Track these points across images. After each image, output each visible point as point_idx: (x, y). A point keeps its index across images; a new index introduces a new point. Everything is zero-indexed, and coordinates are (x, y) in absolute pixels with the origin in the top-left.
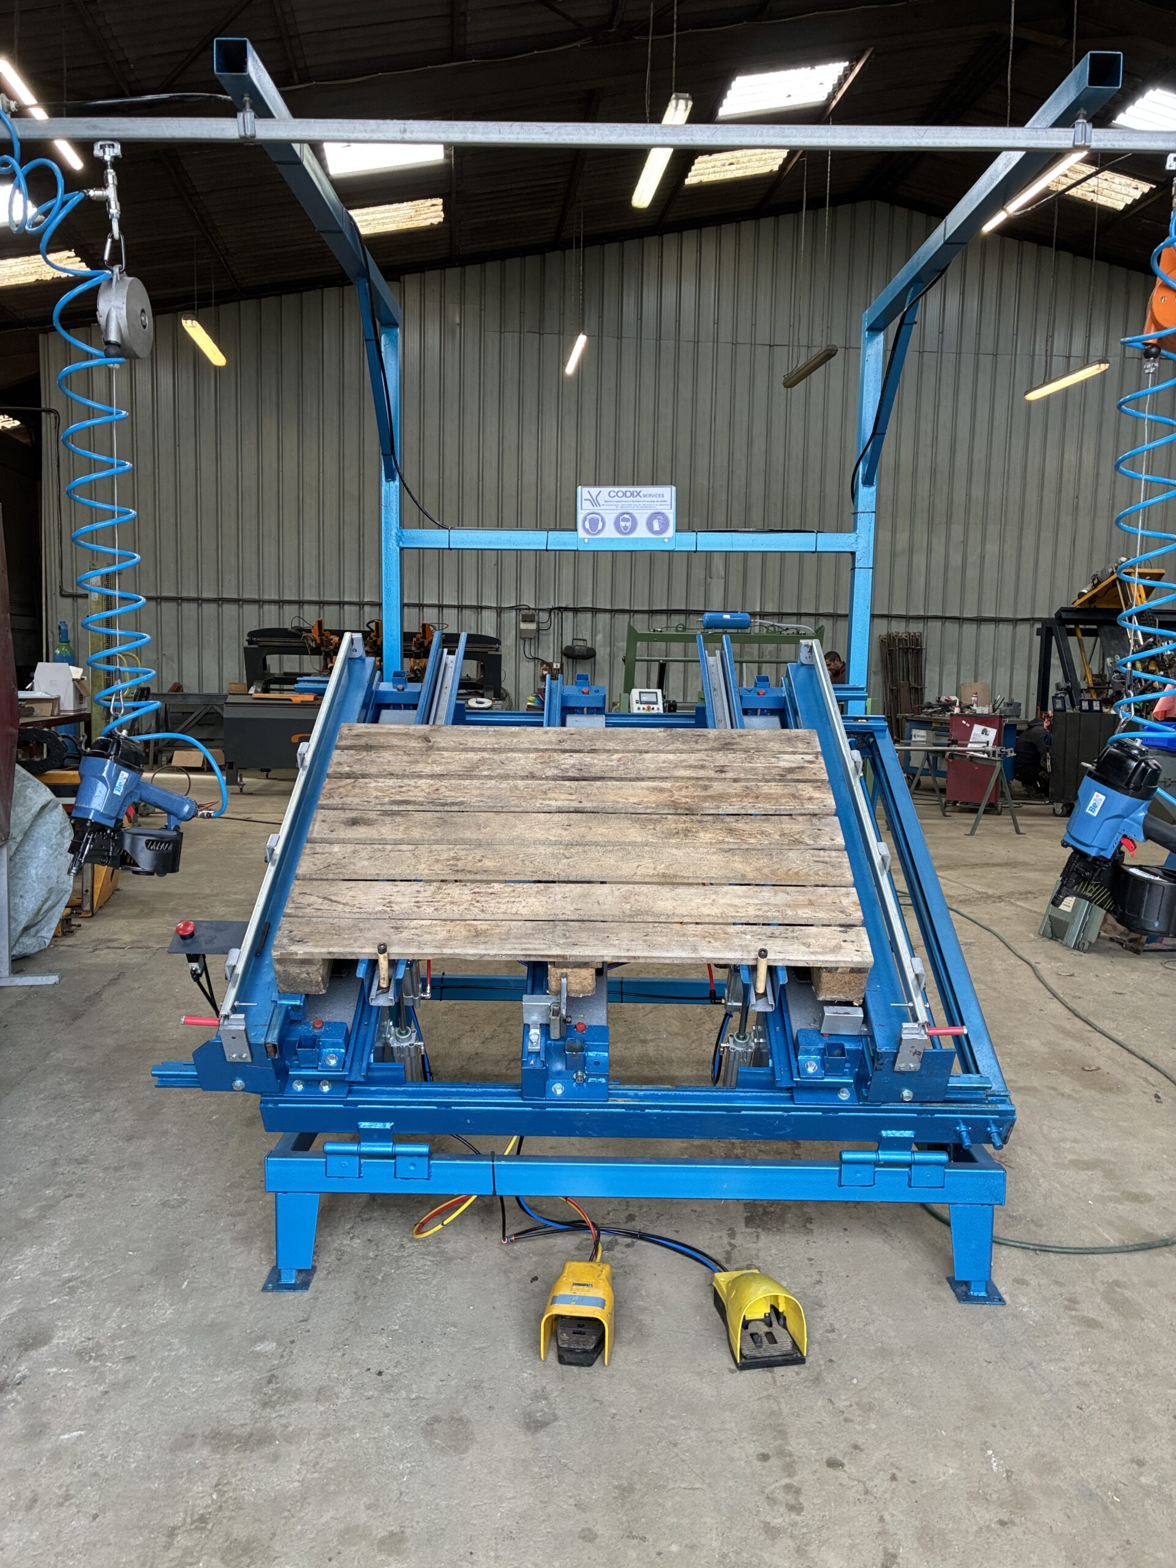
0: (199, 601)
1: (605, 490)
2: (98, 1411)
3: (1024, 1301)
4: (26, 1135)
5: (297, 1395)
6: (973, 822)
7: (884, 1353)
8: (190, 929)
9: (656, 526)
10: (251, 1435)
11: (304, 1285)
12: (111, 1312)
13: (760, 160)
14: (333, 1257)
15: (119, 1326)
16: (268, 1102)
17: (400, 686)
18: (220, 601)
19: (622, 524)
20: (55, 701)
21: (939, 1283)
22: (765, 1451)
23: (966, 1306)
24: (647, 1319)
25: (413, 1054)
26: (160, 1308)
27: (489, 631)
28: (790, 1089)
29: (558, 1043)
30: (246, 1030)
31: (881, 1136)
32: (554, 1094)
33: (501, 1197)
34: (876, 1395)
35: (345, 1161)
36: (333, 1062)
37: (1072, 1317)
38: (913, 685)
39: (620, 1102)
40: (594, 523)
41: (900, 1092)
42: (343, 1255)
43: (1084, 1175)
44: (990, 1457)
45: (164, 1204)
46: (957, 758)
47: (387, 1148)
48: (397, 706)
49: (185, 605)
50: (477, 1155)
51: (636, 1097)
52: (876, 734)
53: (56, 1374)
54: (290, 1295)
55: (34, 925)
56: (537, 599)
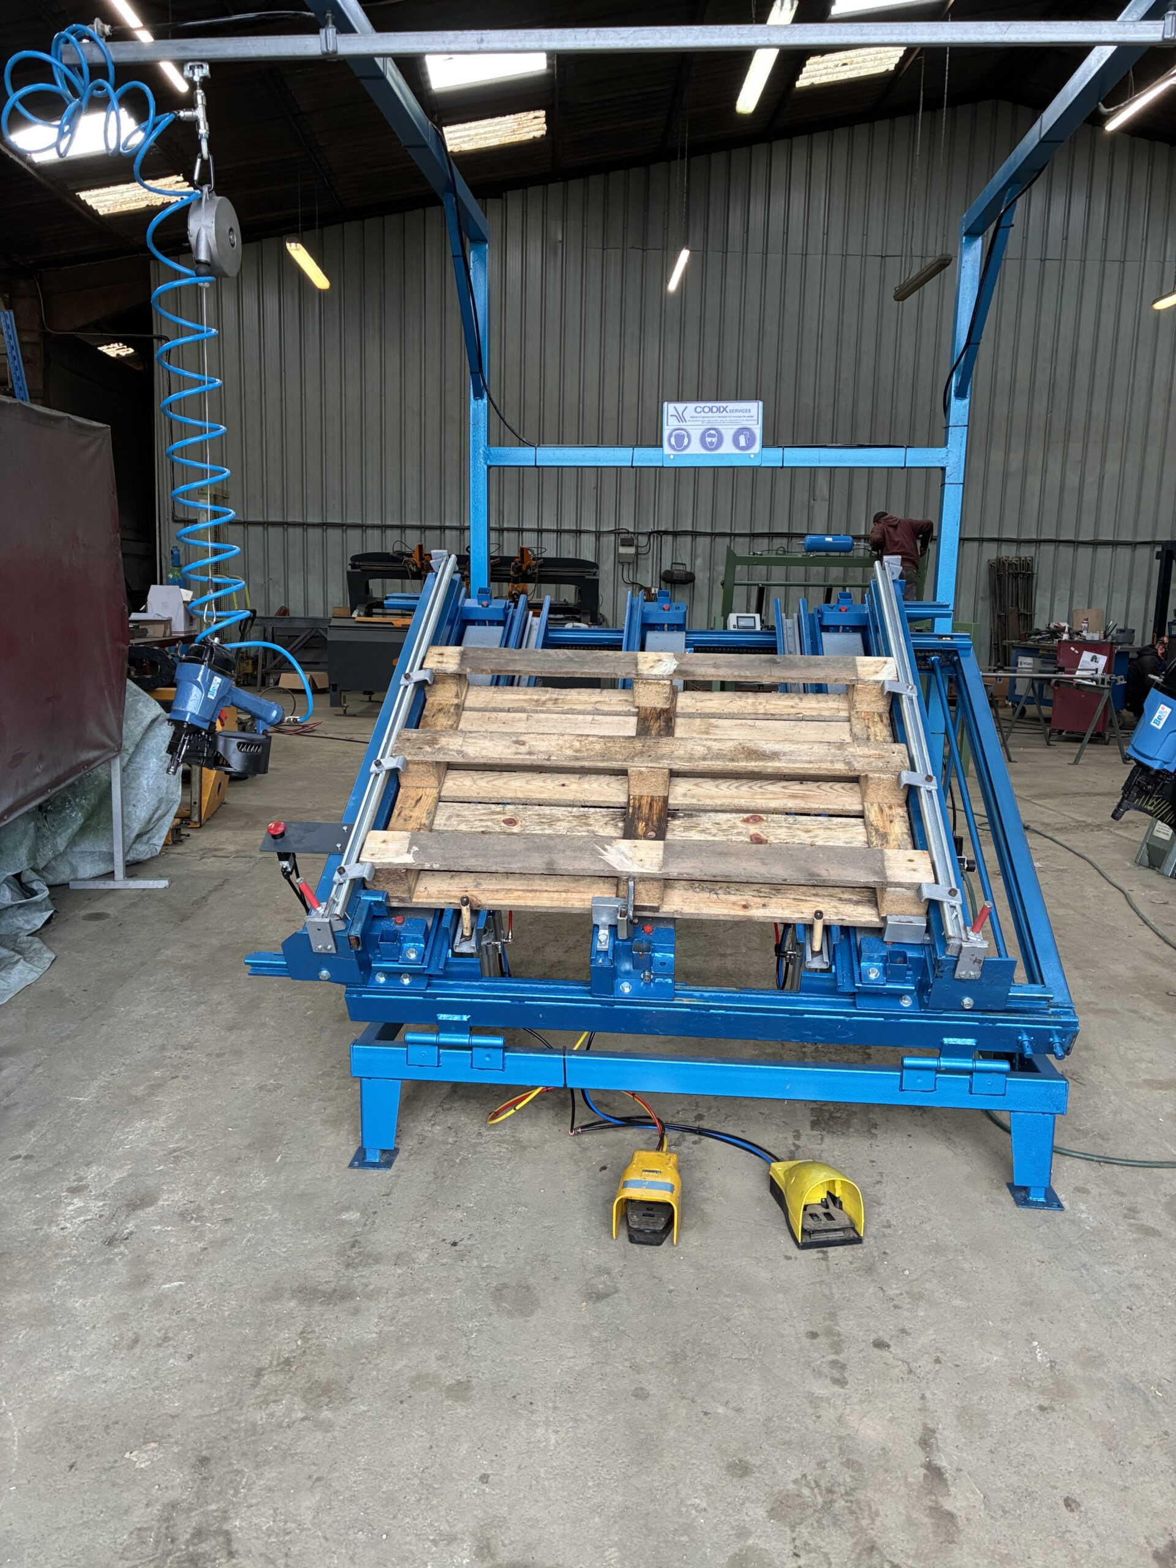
0: (304, 526)
1: (692, 406)
2: (196, 1265)
3: (1083, 1207)
4: (138, 1022)
5: (377, 1259)
6: (1077, 751)
7: (938, 1249)
8: (281, 829)
9: (742, 442)
10: (335, 1291)
11: (388, 1164)
12: (211, 1180)
13: (875, 59)
14: (415, 1141)
15: (218, 1192)
16: (352, 993)
17: (485, 603)
18: (325, 526)
19: (708, 440)
20: (167, 623)
21: (998, 1187)
22: (815, 1330)
23: (1024, 1210)
24: (708, 1208)
25: (491, 952)
26: (255, 1178)
27: (588, 555)
28: (853, 995)
29: (626, 943)
31: (942, 1043)
32: (622, 992)
33: (572, 1090)
34: (927, 1285)
35: (424, 1050)
36: (413, 956)
37: (1131, 1225)
38: (1022, 611)
39: (686, 1002)
40: (679, 439)
41: (961, 1000)
42: (424, 1139)
43: (1157, 1094)
44: (1035, 1348)
45: (261, 1088)
46: (1062, 686)
47: (464, 1039)
48: (482, 623)
49: (291, 530)
50: (549, 1049)
51: (702, 998)
52: (960, 652)
53: (160, 1231)
54: (374, 1173)
55: (146, 833)
56: (636, 522)
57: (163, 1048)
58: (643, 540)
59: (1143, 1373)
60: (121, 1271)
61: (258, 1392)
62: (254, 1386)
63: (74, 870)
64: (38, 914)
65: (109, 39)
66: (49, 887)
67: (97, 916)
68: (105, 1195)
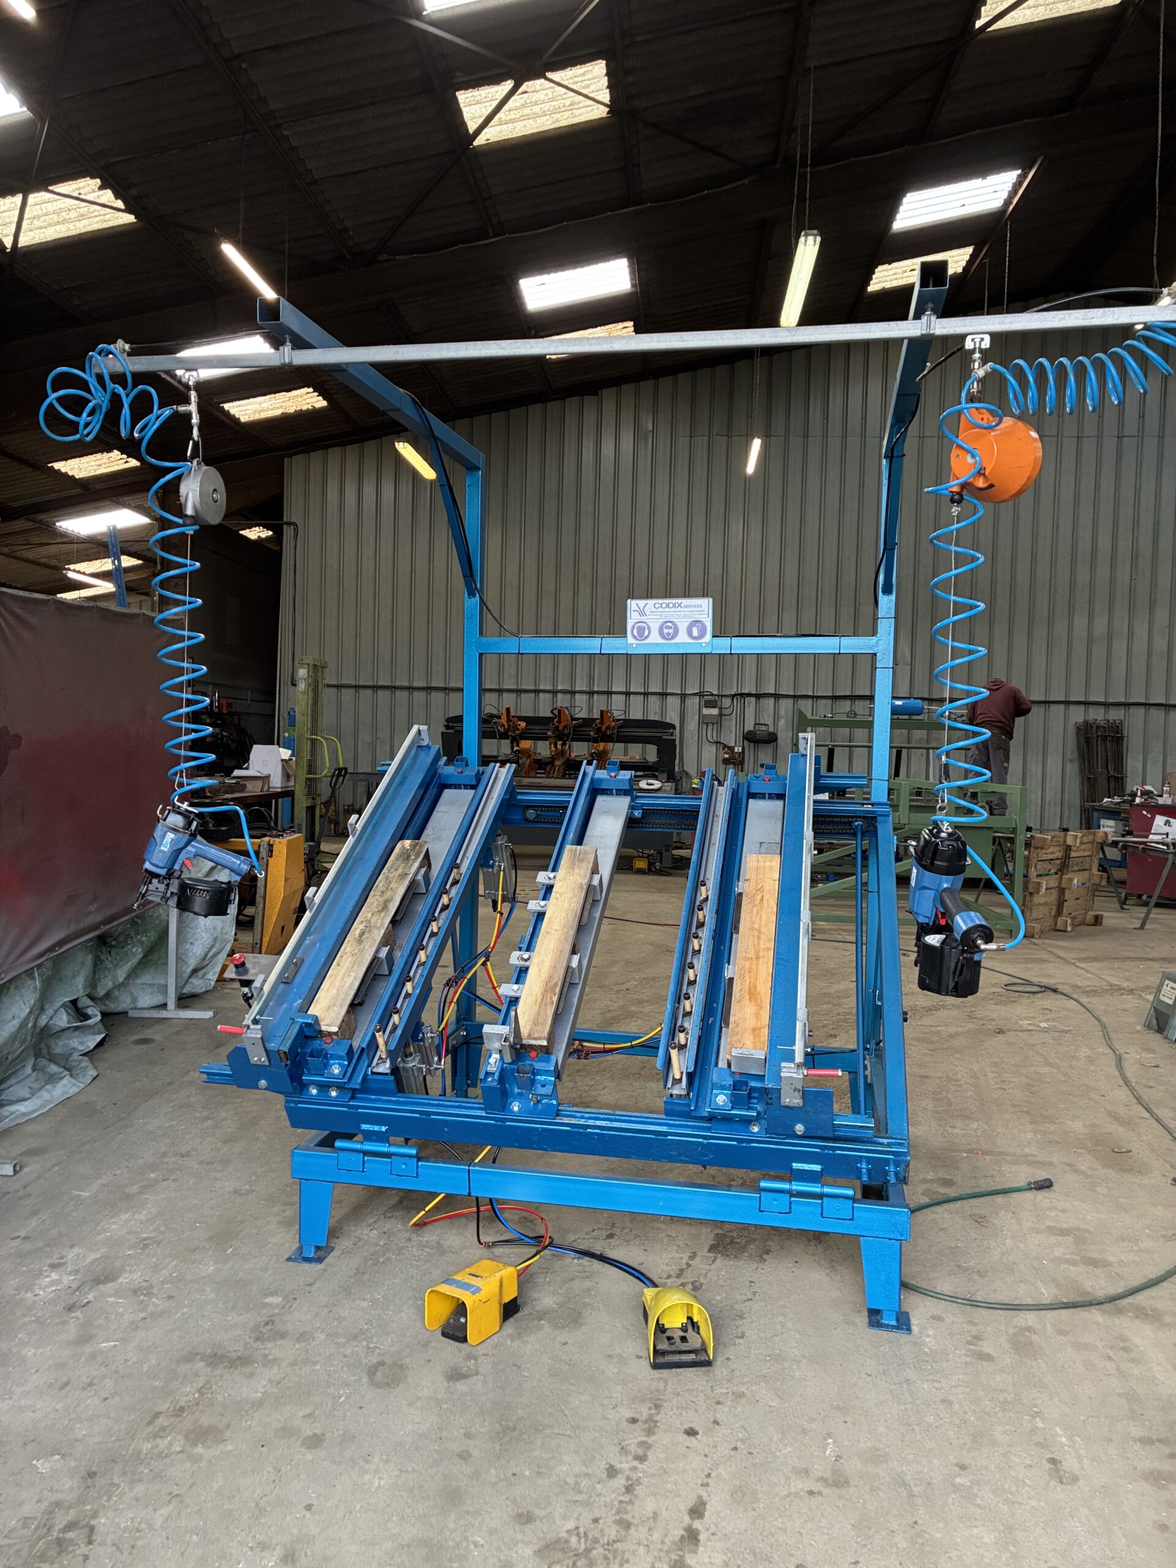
0: (410, 689)
2: (134, 1330)
3: (931, 1332)
4: (150, 1132)
5: (282, 1335)
6: (1143, 915)
7: (778, 1358)
9: (695, 633)
10: (239, 1358)
11: (320, 1260)
12: (168, 1264)
14: (351, 1242)
15: (171, 1275)
16: (290, 1102)
17: (459, 770)
18: (429, 689)
19: (666, 631)
20: (266, 779)
21: (859, 1311)
22: (637, 1417)
23: (875, 1332)
25: (416, 1074)
26: (205, 1265)
27: (673, 718)
28: (704, 1119)
29: (513, 1066)
30: (262, 1038)
31: (791, 1168)
32: (512, 1111)
33: (477, 1198)
35: (353, 1157)
36: (336, 1071)
37: (969, 1350)
38: (1112, 773)
39: (566, 1120)
40: (641, 631)
41: (794, 1127)
42: (359, 1241)
43: (1053, 1239)
44: (828, 1444)
46: (1130, 849)
47: (384, 1148)
48: (457, 786)
49: (398, 693)
50: (456, 1160)
51: (582, 1118)
52: (879, 819)
53: (113, 1302)
54: (306, 1266)
55: (202, 968)
56: (721, 684)
57: (165, 1154)
58: (727, 702)
59: (918, 1473)
60: (72, 1331)
61: (150, 1429)
62: (149, 1424)
63: (134, 1000)
64: (91, 1037)
65: (129, 354)
66: (103, 1014)
67: (145, 1041)
68: (77, 1271)
